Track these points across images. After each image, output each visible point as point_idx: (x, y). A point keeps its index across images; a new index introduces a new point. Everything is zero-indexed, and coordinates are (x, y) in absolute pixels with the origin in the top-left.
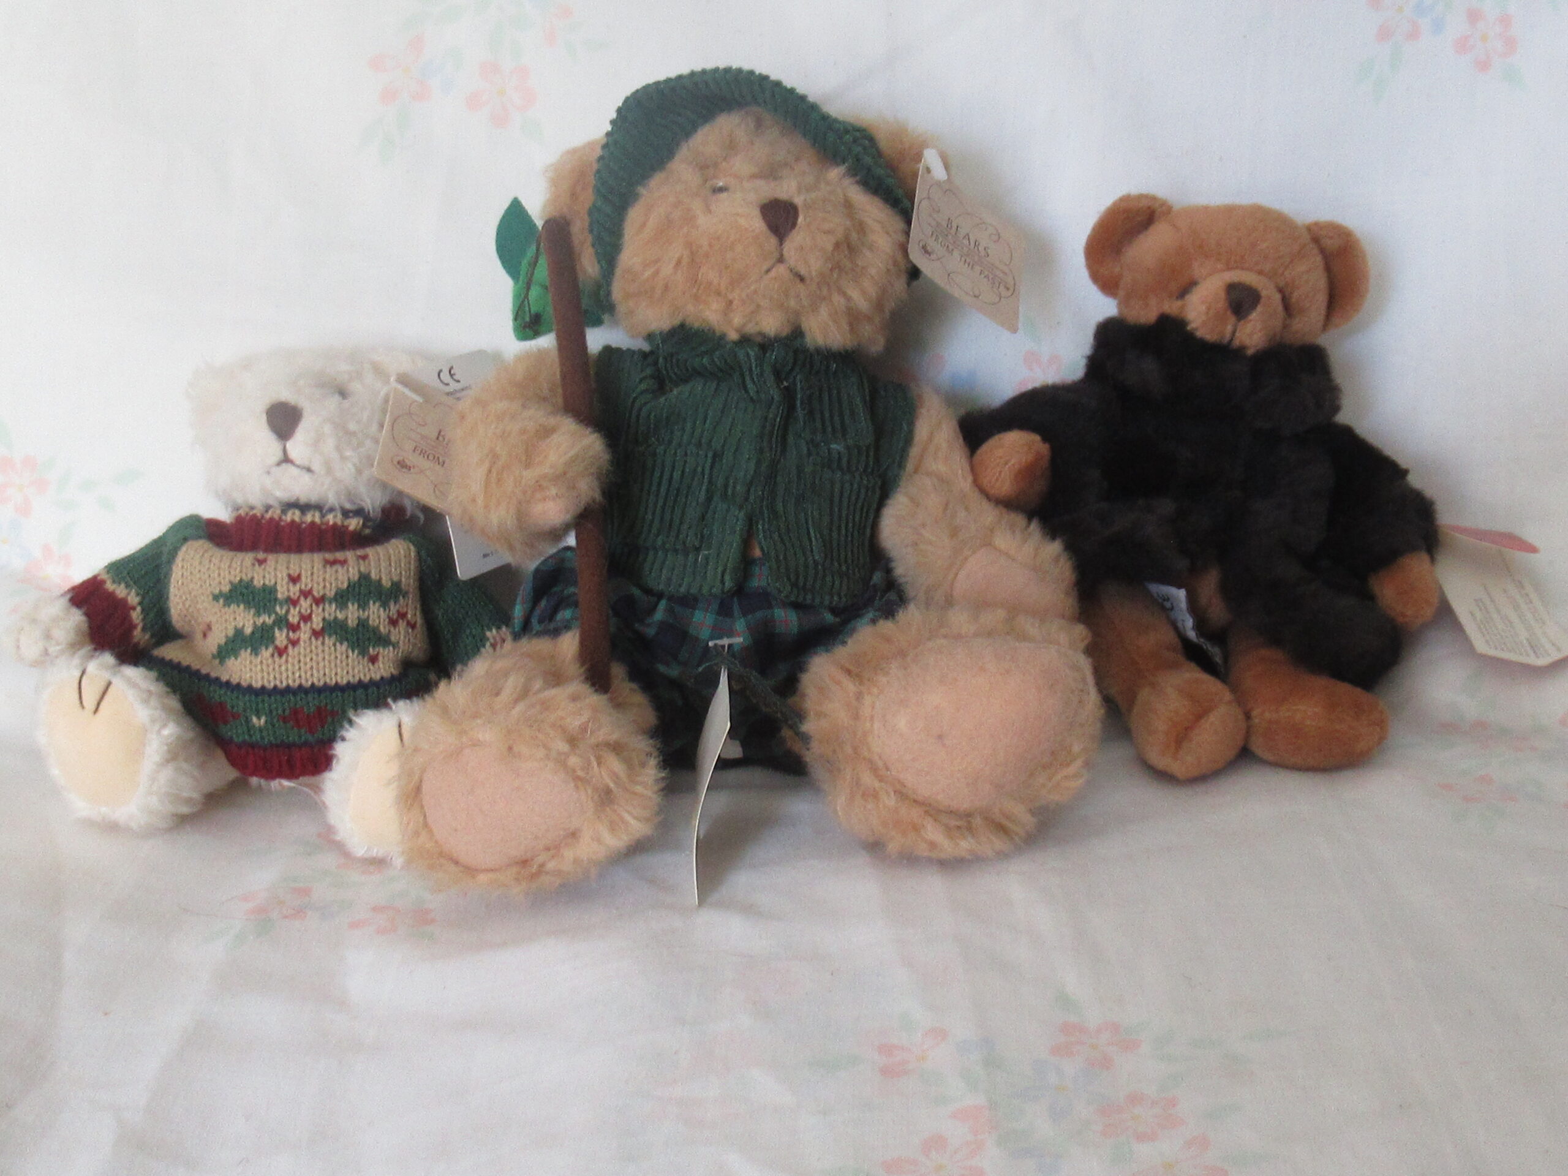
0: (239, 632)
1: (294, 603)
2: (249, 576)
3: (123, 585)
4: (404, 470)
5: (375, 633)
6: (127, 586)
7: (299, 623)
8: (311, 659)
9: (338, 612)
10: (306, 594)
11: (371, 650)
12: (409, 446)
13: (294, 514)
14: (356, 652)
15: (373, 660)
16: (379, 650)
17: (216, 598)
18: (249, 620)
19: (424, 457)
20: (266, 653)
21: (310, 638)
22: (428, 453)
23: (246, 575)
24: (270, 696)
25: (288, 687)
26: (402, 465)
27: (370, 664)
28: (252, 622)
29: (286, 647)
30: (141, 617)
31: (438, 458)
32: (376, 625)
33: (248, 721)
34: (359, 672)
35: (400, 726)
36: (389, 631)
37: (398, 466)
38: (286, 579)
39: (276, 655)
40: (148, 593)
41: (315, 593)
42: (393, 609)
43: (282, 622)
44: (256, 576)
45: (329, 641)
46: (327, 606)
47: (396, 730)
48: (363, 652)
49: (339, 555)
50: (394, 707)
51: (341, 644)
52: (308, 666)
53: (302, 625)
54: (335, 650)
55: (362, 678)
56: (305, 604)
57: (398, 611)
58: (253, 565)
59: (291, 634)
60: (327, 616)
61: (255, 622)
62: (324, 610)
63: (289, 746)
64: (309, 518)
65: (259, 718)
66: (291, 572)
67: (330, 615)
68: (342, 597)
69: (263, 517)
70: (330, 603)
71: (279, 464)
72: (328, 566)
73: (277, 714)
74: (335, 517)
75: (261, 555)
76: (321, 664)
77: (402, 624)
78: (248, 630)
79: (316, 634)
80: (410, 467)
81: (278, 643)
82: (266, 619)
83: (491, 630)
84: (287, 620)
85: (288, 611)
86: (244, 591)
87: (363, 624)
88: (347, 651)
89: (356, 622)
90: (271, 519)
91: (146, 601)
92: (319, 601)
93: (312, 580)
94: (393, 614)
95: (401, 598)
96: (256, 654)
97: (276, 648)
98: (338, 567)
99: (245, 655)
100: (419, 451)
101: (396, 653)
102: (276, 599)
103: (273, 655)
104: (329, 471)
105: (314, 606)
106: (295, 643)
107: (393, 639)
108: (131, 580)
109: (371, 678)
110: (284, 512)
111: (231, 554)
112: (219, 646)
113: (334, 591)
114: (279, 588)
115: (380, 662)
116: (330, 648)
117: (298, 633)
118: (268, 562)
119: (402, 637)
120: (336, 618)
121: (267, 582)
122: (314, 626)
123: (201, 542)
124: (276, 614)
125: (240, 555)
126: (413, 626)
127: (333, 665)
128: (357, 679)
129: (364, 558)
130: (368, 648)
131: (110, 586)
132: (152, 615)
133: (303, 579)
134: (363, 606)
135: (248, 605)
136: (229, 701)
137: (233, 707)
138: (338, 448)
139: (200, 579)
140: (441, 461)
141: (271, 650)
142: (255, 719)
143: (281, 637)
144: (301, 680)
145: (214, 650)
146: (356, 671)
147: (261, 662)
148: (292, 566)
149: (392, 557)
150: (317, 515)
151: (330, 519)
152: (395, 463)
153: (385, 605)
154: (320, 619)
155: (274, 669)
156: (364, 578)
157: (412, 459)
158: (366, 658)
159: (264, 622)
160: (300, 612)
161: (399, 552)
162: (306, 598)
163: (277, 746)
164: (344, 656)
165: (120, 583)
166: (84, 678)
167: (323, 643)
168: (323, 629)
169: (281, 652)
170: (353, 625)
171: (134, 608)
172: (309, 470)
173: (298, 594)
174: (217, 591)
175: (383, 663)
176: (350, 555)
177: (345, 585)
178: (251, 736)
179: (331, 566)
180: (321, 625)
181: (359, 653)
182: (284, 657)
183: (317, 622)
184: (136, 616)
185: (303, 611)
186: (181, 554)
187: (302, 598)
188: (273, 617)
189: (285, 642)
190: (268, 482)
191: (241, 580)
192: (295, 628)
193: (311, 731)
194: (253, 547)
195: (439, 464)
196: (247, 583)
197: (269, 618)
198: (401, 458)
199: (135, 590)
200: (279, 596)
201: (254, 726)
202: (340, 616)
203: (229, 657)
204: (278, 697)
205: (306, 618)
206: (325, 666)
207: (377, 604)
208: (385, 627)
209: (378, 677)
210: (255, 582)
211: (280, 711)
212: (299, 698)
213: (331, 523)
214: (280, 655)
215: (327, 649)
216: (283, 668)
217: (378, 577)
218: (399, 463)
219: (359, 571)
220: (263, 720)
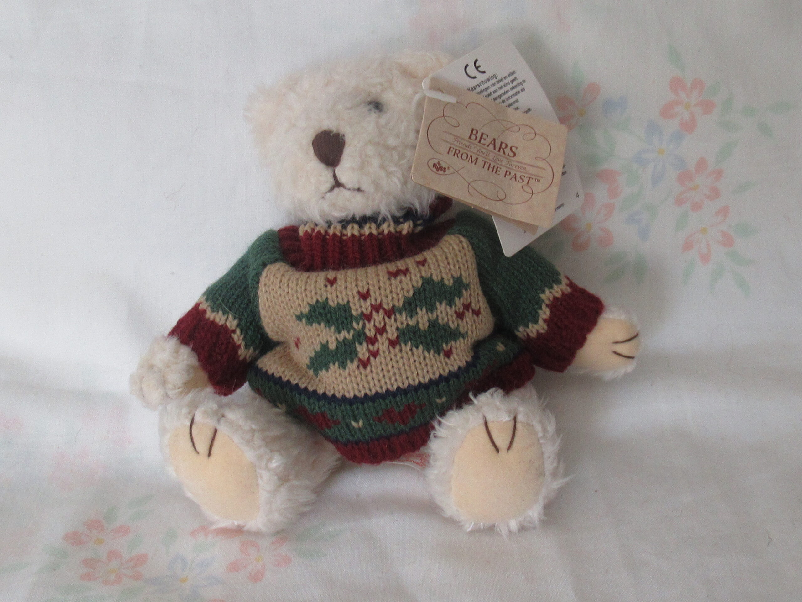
0: (325, 347)
1: (368, 318)
2: (324, 298)
3: (220, 313)
4: (440, 172)
5: (445, 330)
6: (224, 313)
7: (375, 335)
8: (393, 367)
9: (409, 319)
10: (377, 308)
11: (444, 345)
12: (444, 148)
13: (353, 228)
14: (432, 352)
15: (448, 354)
16: (451, 343)
17: (299, 318)
18: (331, 337)
19: (458, 156)
20: (352, 366)
21: (388, 348)
22: (461, 153)
23: (321, 296)
24: (362, 403)
25: (377, 393)
26: (438, 167)
27: (447, 359)
28: (334, 338)
29: (368, 359)
30: (241, 338)
31: (471, 156)
32: (445, 322)
33: (348, 425)
34: (438, 368)
35: (486, 424)
36: (458, 325)
37: (434, 169)
38: (357, 297)
39: (361, 367)
40: (243, 314)
41: (385, 306)
42: (459, 303)
43: (360, 336)
44: (329, 296)
45: (406, 348)
46: (398, 316)
47: (484, 428)
48: (438, 351)
49: (401, 264)
50: (475, 401)
51: (417, 347)
52: (391, 373)
53: (378, 336)
54: (413, 354)
55: (442, 372)
56: (378, 318)
57: (463, 304)
58: (326, 286)
59: (371, 347)
60: (399, 324)
61: (337, 338)
62: (396, 320)
63: (388, 438)
64: (366, 230)
65: (357, 421)
66: (361, 289)
67: (402, 323)
68: (410, 304)
69: (326, 233)
70: (401, 313)
71: (332, 189)
72: (393, 279)
73: (372, 416)
74: (389, 226)
75: (331, 274)
76: (403, 370)
77: (469, 315)
78: (332, 346)
79: (393, 343)
80: (445, 169)
81: (360, 355)
82: (345, 334)
83: (543, 292)
84: (365, 334)
85: (364, 326)
86: (322, 311)
87: (433, 324)
88: (423, 352)
89: (427, 325)
90: (334, 235)
91: (243, 322)
92: (389, 313)
93: (380, 294)
94: (459, 309)
95: (464, 291)
96: (345, 368)
97: (360, 360)
98: (401, 277)
99: (334, 367)
100: (454, 152)
101: (466, 343)
102: (351, 316)
103: (358, 367)
104: (377, 186)
105: (387, 319)
106: (375, 354)
107: (462, 330)
108: (226, 306)
109: (450, 371)
110: (344, 227)
111: (305, 275)
112: (311, 358)
113: (402, 301)
114: (351, 305)
115: (455, 355)
116: (407, 353)
117: (376, 345)
118: (339, 281)
119: (470, 327)
120: (408, 325)
121: (341, 302)
122: (390, 336)
123: (278, 265)
124: (355, 329)
125: (313, 275)
126: (477, 313)
127: (413, 368)
128: (437, 375)
129: (423, 263)
130: (442, 345)
131: (210, 315)
132: (250, 333)
133: (372, 293)
134: (431, 308)
135: (328, 323)
136: (328, 412)
137: (333, 416)
138: (382, 167)
139: (282, 302)
140: (473, 159)
141: (356, 363)
142: (354, 424)
143: (362, 350)
144: (387, 385)
145: (307, 361)
146: (435, 368)
147: (349, 375)
148: (360, 283)
149: (449, 255)
150: (373, 226)
151: (386, 228)
152: (431, 165)
153: (450, 303)
154: (394, 328)
155: (362, 380)
156: (428, 281)
157: (447, 160)
158: (442, 355)
159: (345, 338)
160: (375, 326)
161: (453, 249)
162: (378, 312)
163: (377, 440)
164: (422, 358)
165: (218, 312)
166: (194, 427)
167: (401, 351)
168: (398, 337)
169: (365, 364)
170: (425, 328)
171: (234, 331)
172: (359, 190)
173: (369, 309)
174: (298, 313)
175: (458, 355)
176: (410, 262)
177: (411, 293)
178: (352, 435)
179: (395, 278)
180: (395, 335)
181: (435, 352)
182: (369, 368)
183: (392, 333)
184: (238, 337)
185: (377, 324)
186: (263, 280)
187: (374, 313)
188: (352, 332)
189: (367, 355)
190: (326, 207)
191: (317, 301)
192: (372, 341)
193: (404, 422)
194: (323, 266)
195: (472, 162)
196: (323, 303)
197: (348, 332)
198: (436, 161)
199: (232, 315)
200: (354, 313)
201: (354, 427)
202: (412, 322)
203: (321, 370)
204: (370, 404)
205: (381, 331)
206: (406, 370)
207: (444, 304)
208: (453, 323)
209: (456, 368)
210: (331, 303)
211: (374, 414)
212: (388, 401)
213: (386, 232)
214: (365, 367)
215: (404, 355)
216: (370, 378)
217: (440, 278)
218: (434, 165)
219: (422, 277)
220: (361, 423)
